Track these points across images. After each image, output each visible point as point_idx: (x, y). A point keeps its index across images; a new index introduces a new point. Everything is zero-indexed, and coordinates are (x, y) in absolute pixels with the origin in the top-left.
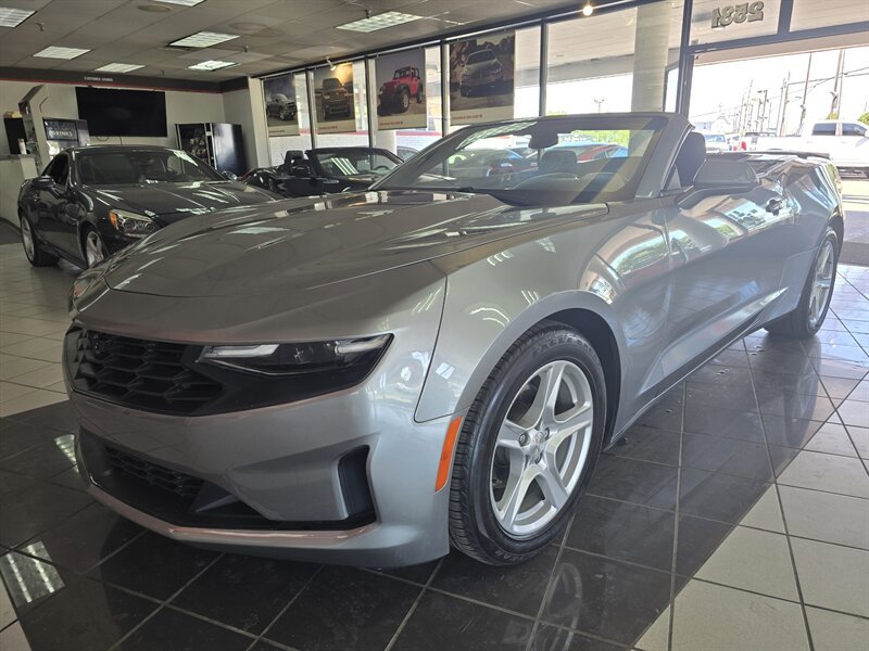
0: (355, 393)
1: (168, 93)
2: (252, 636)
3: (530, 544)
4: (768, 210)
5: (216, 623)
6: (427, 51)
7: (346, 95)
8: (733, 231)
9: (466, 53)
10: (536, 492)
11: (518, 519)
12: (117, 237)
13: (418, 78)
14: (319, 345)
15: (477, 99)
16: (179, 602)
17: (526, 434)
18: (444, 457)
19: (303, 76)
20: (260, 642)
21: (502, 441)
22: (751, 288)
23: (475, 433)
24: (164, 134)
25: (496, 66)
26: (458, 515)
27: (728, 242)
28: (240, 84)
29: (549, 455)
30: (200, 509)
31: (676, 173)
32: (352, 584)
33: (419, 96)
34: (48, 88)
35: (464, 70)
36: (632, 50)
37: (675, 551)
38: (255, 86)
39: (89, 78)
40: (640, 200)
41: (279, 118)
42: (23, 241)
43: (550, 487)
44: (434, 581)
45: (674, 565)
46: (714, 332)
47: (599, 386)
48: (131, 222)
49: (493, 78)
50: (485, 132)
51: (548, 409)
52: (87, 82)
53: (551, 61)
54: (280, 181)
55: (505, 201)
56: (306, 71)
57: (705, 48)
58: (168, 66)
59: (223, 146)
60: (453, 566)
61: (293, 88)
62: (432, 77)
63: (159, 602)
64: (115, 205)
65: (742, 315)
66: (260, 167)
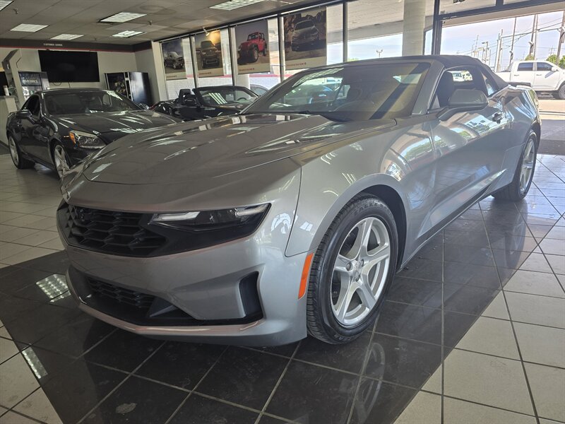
0: (247, 240)
1: (99, 53)
2: (187, 391)
3: (355, 331)
4: (494, 120)
5: (164, 384)
6: (269, 21)
7: (217, 51)
8: (469, 135)
9: (295, 22)
10: (356, 299)
11: (347, 315)
12: (75, 148)
13: (264, 39)
14: (224, 211)
15: (303, 52)
16: (140, 372)
17: (350, 263)
18: (303, 278)
19: (188, 40)
20: (193, 394)
21: (337, 267)
22: (483, 171)
23: (321, 262)
24: (98, 80)
25: (314, 31)
26: (312, 313)
27: (467, 142)
28: (147, 45)
29: (364, 276)
30: (153, 315)
31: (437, 98)
32: (246, 358)
33: (264, 51)
34: (21, 51)
35: (294, 34)
36: (402, 18)
37: (443, 332)
38: (157, 47)
39: (47, 44)
40: (415, 116)
41: (173, 68)
42: (10, 152)
43: (365, 296)
44: (296, 355)
45: (442, 341)
46: (461, 199)
47: (394, 233)
48: (84, 138)
49: (312, 39)
50: (311, 75)
51: (363, 248)
52: (45, 47)
53: (350, 26)
54: (176, 110)
55: (330, 119)
56: (189, 37)
57: (450, 16)
58: (99, 35)
59: (137, 86)
60: (308, 346)
61: (181, 48)
62: (273, 38)
63: (127, 373)
64: (72, 128)
65: (478, 188)
66: (161, 100)
